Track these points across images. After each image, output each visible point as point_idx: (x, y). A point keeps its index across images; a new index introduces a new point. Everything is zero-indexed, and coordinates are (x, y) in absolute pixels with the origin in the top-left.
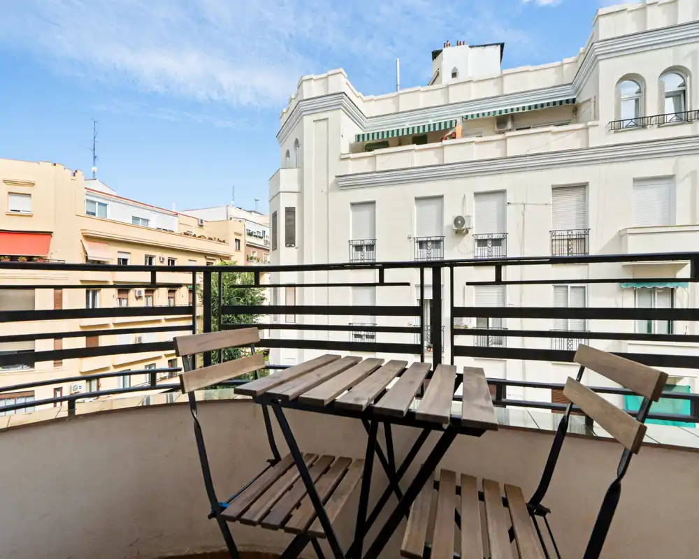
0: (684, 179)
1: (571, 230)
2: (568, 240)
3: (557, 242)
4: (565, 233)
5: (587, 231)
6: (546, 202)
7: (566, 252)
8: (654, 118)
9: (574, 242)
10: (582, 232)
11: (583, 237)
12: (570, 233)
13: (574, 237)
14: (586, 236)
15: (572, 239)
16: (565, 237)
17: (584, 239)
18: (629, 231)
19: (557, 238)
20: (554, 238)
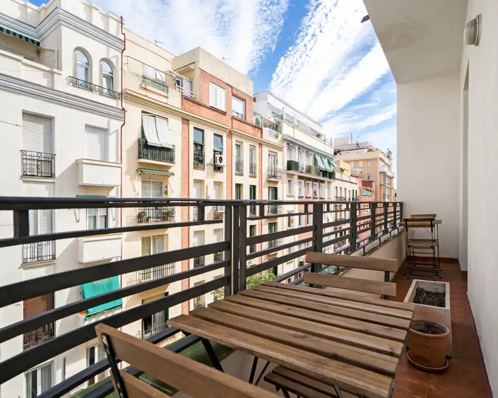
0: (112, 133)
1: (41, 153)
2: (37, 160)
3: (28, 162)
4: (35, 154)
5: (53, 156)
6: (18, 124)
7: (36, 171)
8: (97, 87)
9: (43, 163)
10: (50, 156)
11: (50, 160)
12: (39, 155)
13: (43, 159)
14: (53, 160)
15: (41, 161)
16: (35, 158)
17: (51, 162)
18: (85, 161)
19: (28, 157)
20: (25, 157)
